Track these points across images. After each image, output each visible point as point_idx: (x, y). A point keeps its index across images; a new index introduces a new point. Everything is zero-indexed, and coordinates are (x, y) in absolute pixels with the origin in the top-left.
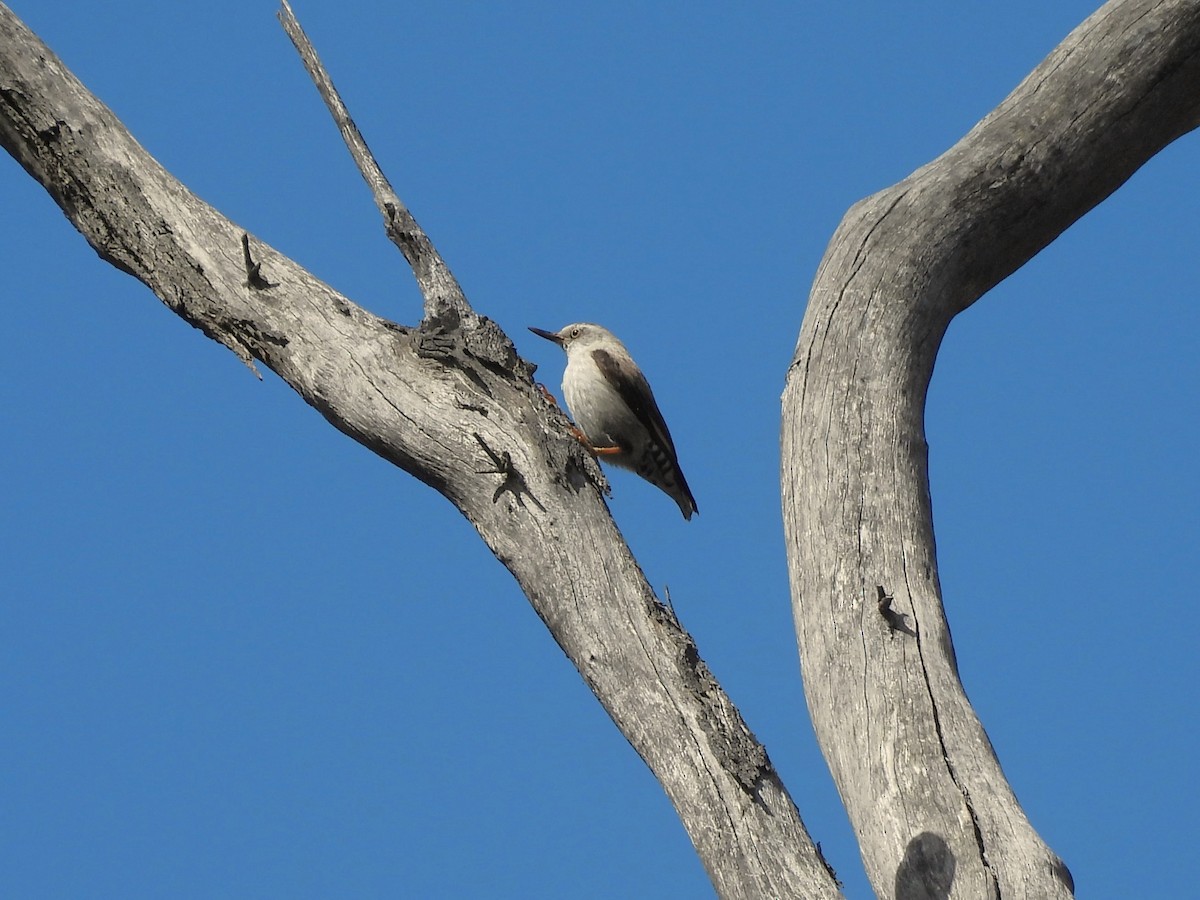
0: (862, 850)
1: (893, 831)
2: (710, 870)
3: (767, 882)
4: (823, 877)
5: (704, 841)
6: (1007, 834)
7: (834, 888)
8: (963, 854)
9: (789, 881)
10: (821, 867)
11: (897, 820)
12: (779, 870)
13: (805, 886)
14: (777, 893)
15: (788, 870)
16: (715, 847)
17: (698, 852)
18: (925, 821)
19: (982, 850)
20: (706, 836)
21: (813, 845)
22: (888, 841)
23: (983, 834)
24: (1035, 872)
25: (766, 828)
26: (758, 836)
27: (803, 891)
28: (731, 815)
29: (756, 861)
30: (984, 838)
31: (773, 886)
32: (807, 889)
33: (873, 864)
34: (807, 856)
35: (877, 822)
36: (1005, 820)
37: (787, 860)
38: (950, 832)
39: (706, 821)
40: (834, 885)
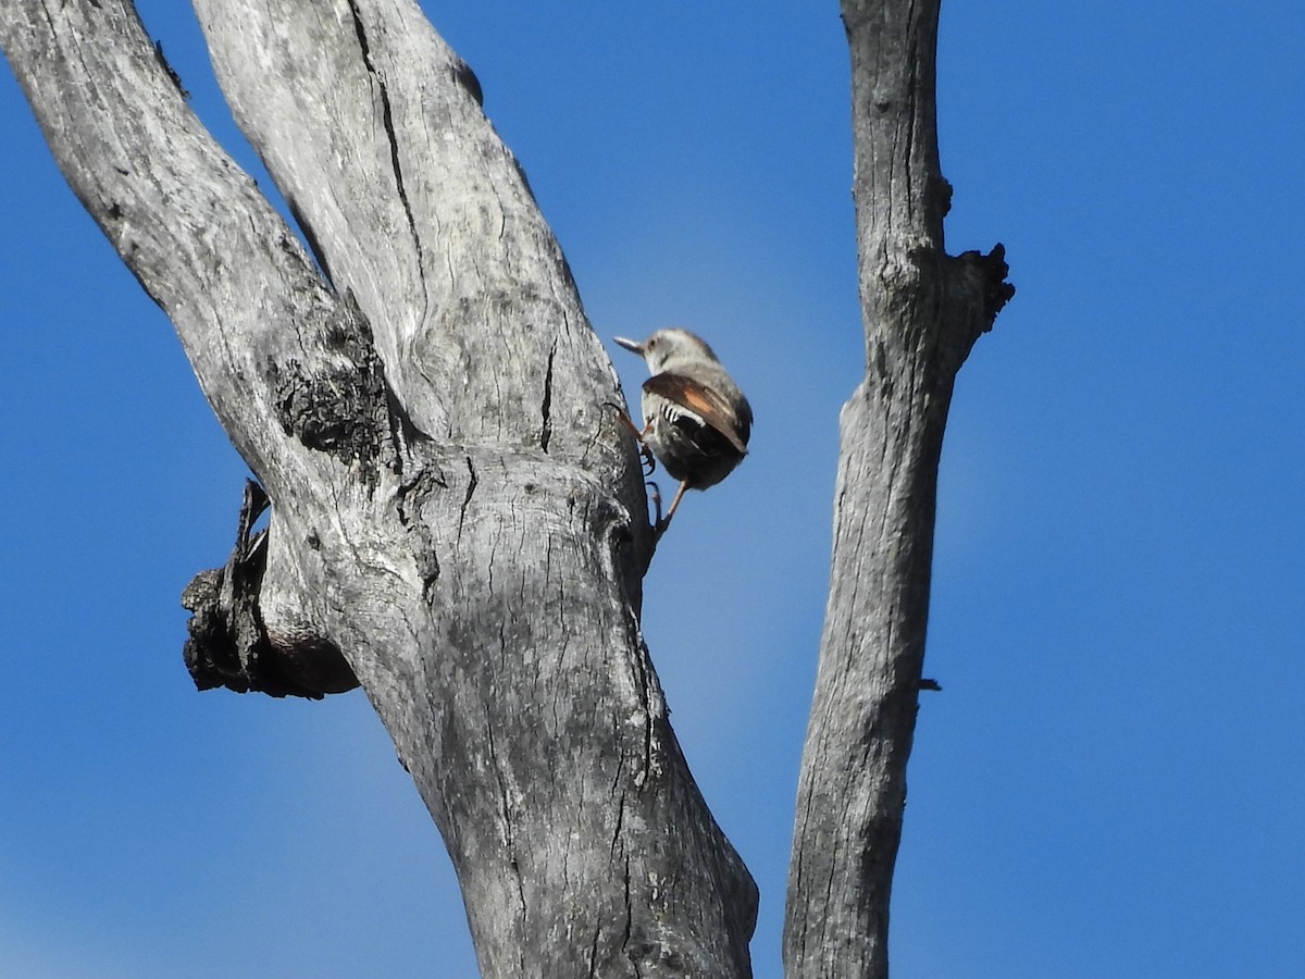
0: (212, 52)
1: (250, 26)
2: (21, 77)
3: (93, 91)
4: (165, 85)
5: (13, 39)
6: (398, 31)
7: (178, 100)
8: (342, 56)
9: (121, 91)
10: (161, 73)
11: (256, 13)
12: (109, 76)
13: (142, 97)
14: (106, 105)
15: (121, 76)
16: (28, 48)
17: (6, 53)
18: (293, 14)
19: (366, 51)
20: (16, 33)
21: (151, 44)
22: (245, 40)
23: (366, 30)
24: (433, 79)
25: (92, 24)
26: (82, 34)
27: (140, 103)
28: (48, 6)
29: (80, 64)
30: (368, 36)
31: (101, 96)
32: (145, 100)
33: (226, 68)
34: (144, 58)
35: (231, 15)
36: (394, 12)
37: (119, 64)
38: (325, 27)
39: (16, 14)
40: (179, 95)
